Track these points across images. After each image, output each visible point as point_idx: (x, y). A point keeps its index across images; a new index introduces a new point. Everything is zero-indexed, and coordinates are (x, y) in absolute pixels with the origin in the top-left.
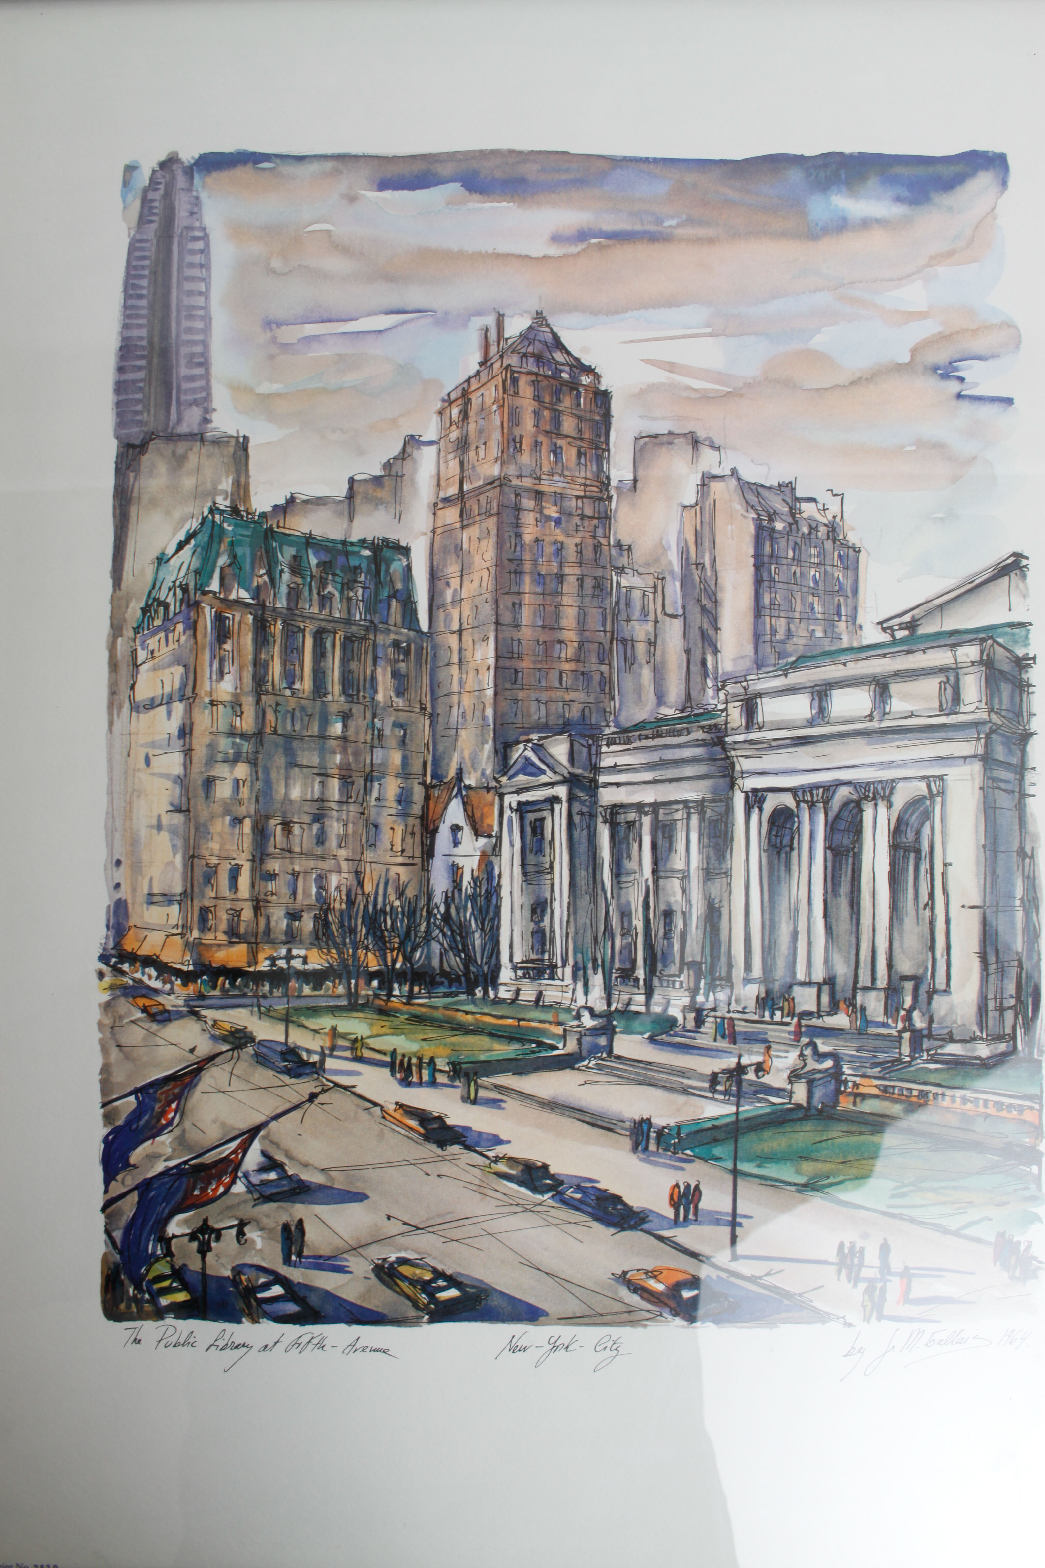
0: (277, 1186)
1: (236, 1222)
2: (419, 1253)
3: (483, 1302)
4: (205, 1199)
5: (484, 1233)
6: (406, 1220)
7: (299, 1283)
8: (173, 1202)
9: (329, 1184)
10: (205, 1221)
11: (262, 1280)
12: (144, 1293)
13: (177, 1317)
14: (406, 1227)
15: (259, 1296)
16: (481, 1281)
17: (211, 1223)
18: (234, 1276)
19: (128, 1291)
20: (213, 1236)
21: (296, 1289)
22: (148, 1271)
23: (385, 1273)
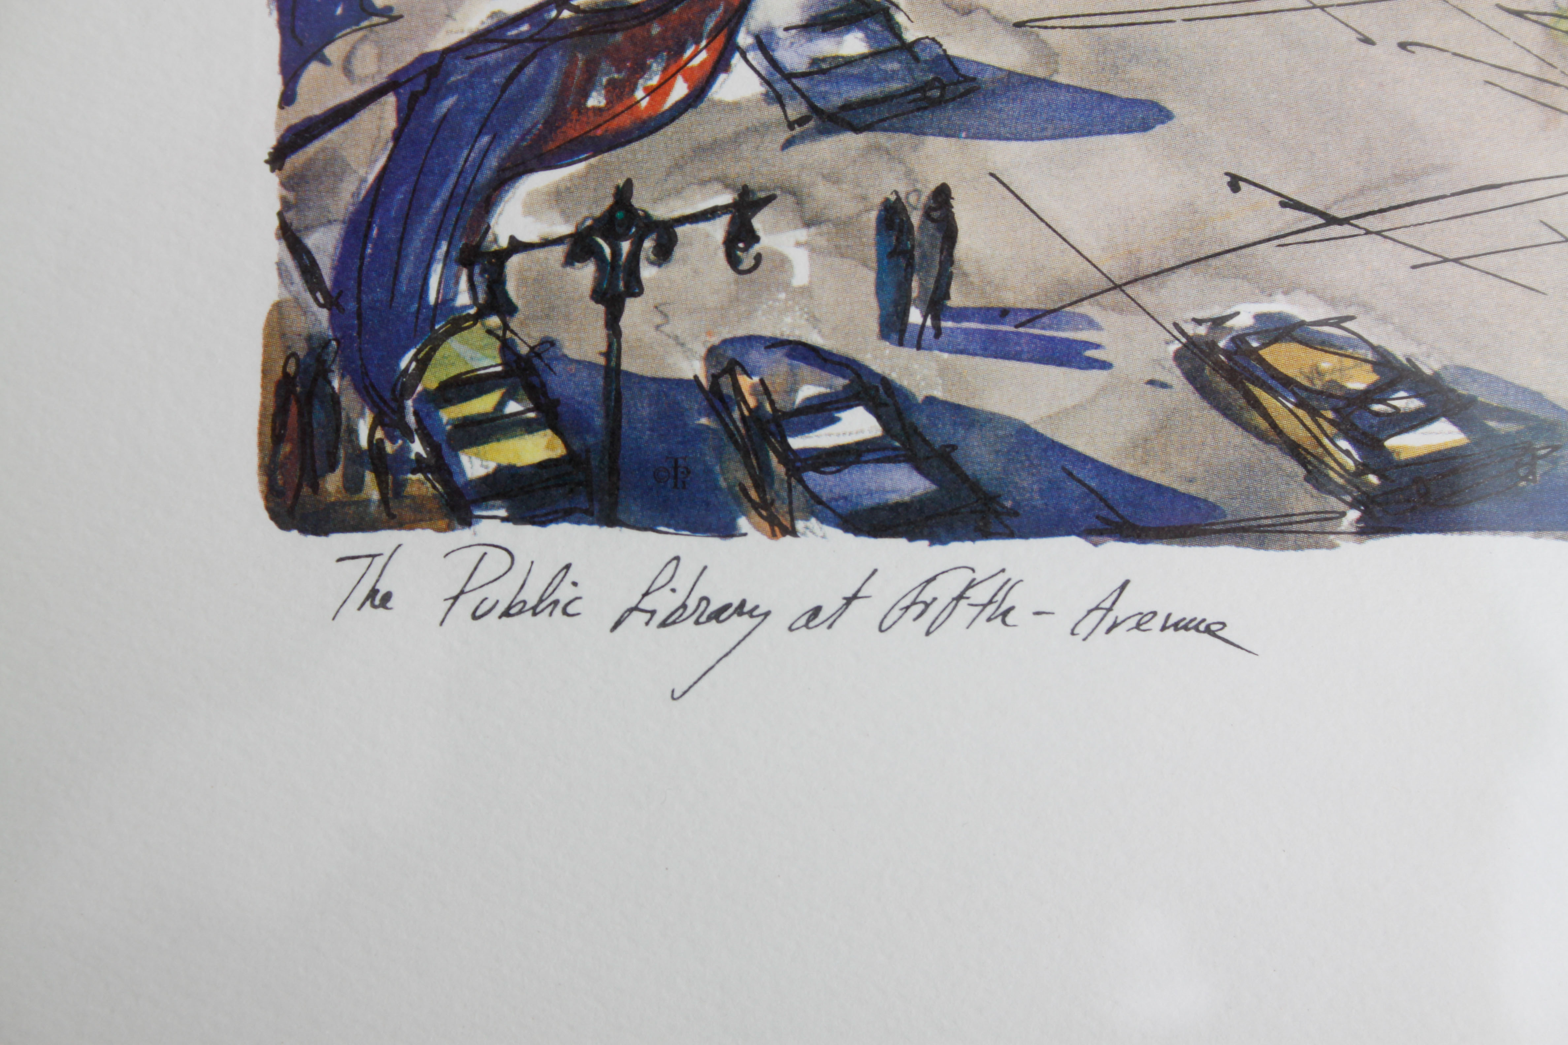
0: (866, 79)
1: (726, 198)
2: (1332, 302)
3: (1542, 467)
4: (625, 121)
5: (1547, 236)
6: (1290, 191)
7: (930, 400)
8: (515, 133)
9: (1040, 72)
10: (623, 194)
11: (807, 391)
12: (408, 434)
13: (516, 517)
14: (1291, 214)
15: (796, 443)
16: (1538, 398)
17: (640, 201)
18: (715, 379)
19: (353, 432)
20: (648, 244)
21: (921, 420)
22: (423, 363)
23: (1218, 367)
